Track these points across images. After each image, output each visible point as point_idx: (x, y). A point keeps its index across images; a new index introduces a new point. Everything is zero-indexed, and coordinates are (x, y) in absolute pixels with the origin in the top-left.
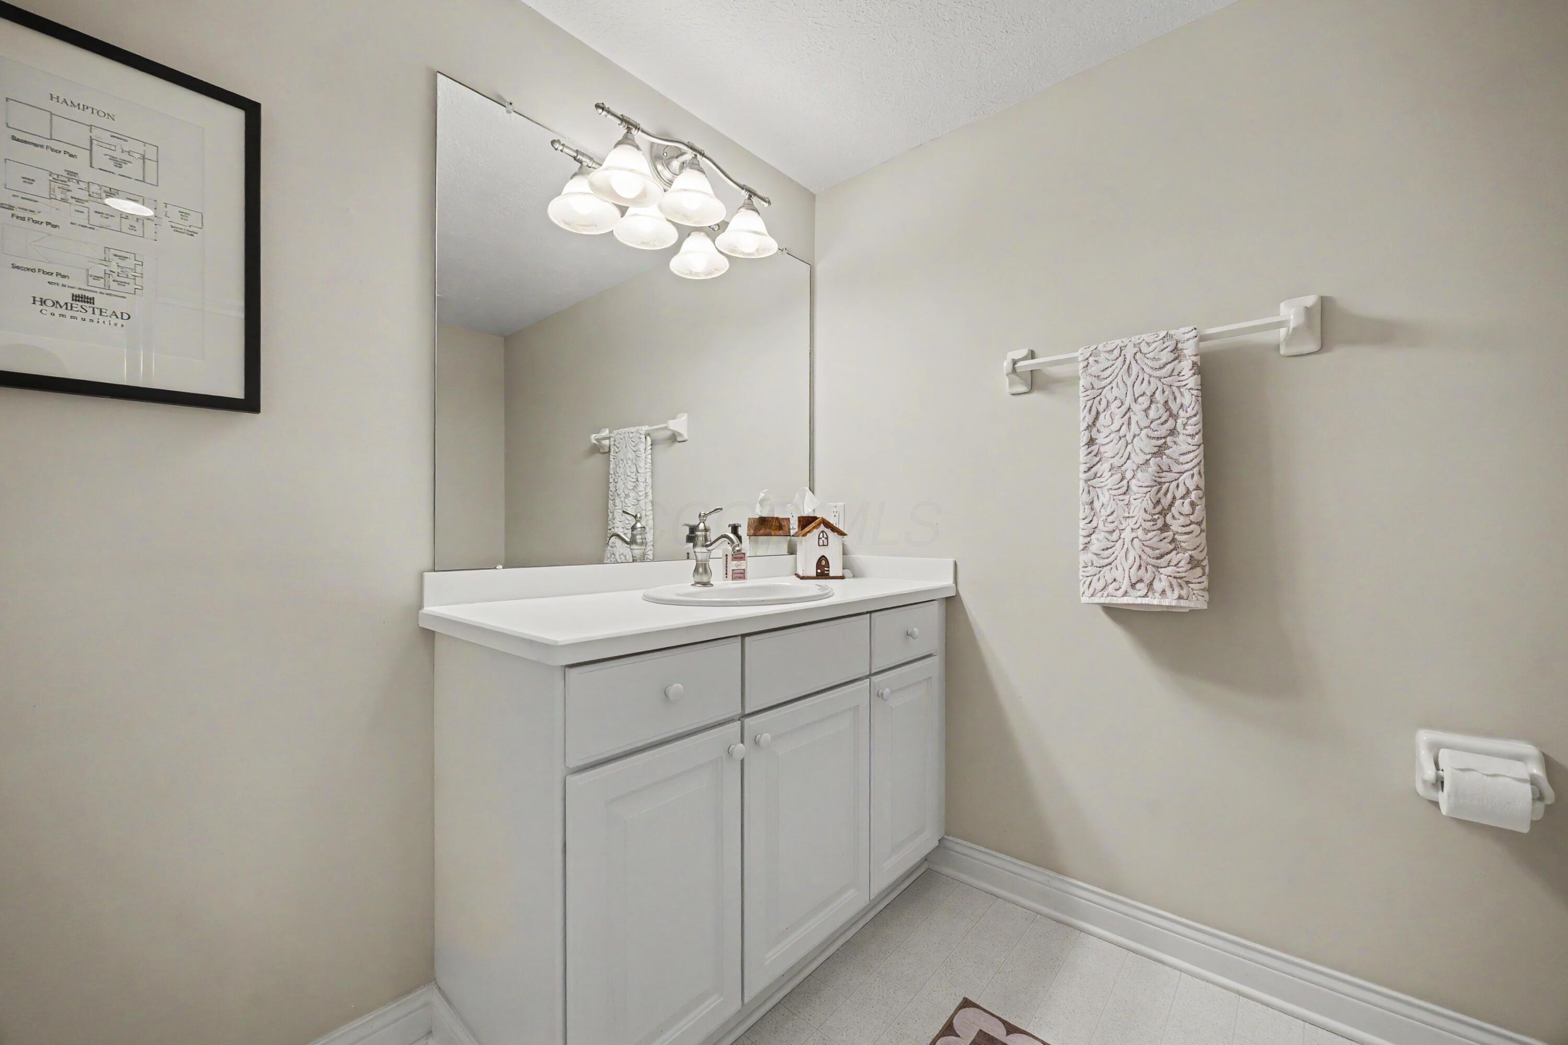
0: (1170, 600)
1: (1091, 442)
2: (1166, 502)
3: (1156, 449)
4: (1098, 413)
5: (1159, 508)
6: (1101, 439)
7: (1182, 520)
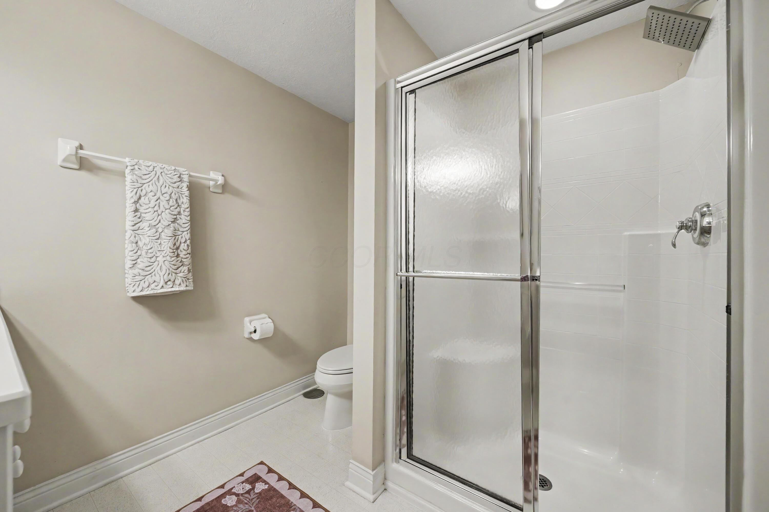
1: (136, 210)
2: (178, 244)
3: (173, 220)
4: (140, 196)
5: (175, 247)
7: (184, 252)
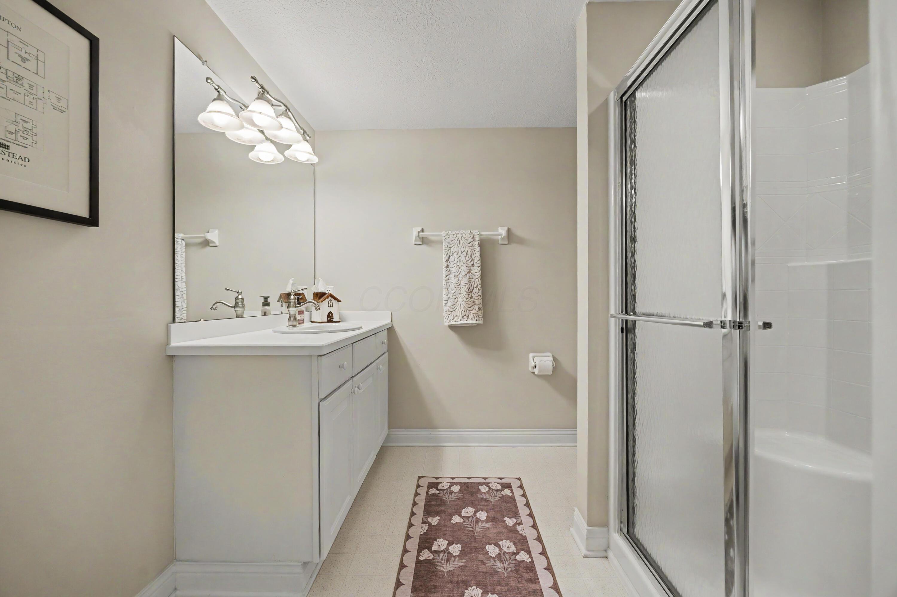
0: (474, 322)
1: (447, 266)
2: (472, 289)
3: (468, 271)
4: (450, 256)
5: (470, 291)
6: (450, 266)
7: (476, 295)
